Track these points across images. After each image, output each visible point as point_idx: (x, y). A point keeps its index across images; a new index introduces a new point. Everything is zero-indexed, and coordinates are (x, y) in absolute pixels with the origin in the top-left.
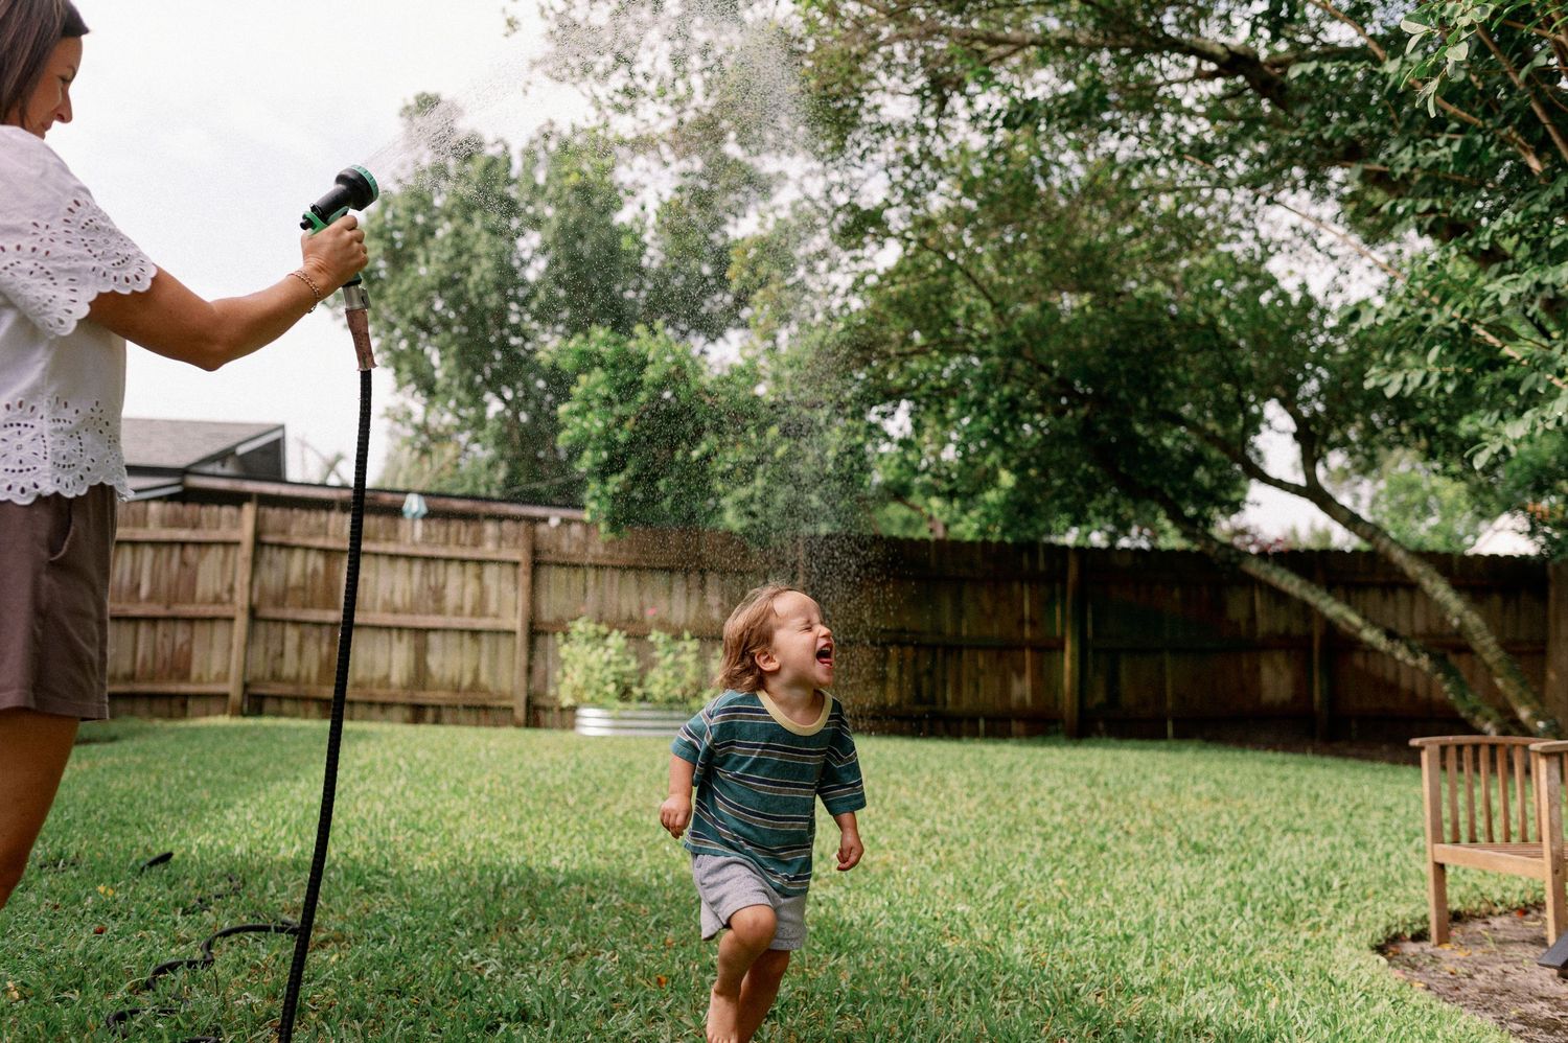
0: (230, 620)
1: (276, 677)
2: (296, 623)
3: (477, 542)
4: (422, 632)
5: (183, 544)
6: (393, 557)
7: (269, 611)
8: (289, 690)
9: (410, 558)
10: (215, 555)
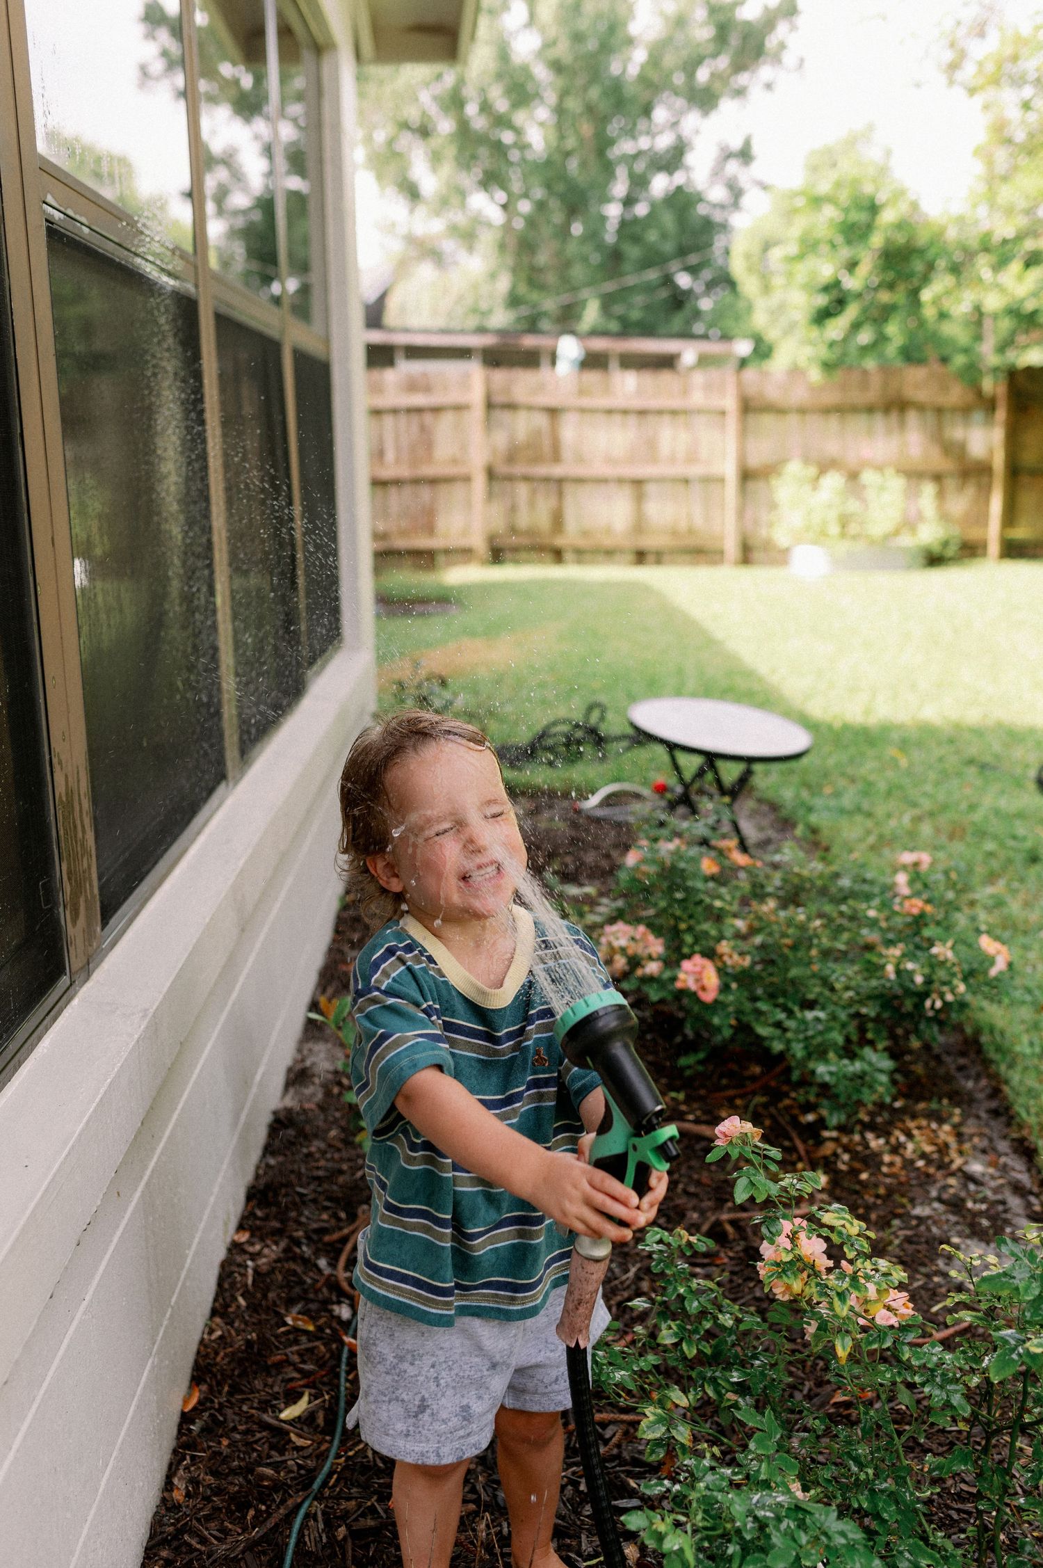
0: (467, 479)
1: (513, 530)
2: (527, 479)
3: (686, 392)
4: (638, 483)
5: (419, 410)
6: (609, 412)
7: (502, 469)
8: (525, 541)
9: (625, 412)
10: (448, 419)
